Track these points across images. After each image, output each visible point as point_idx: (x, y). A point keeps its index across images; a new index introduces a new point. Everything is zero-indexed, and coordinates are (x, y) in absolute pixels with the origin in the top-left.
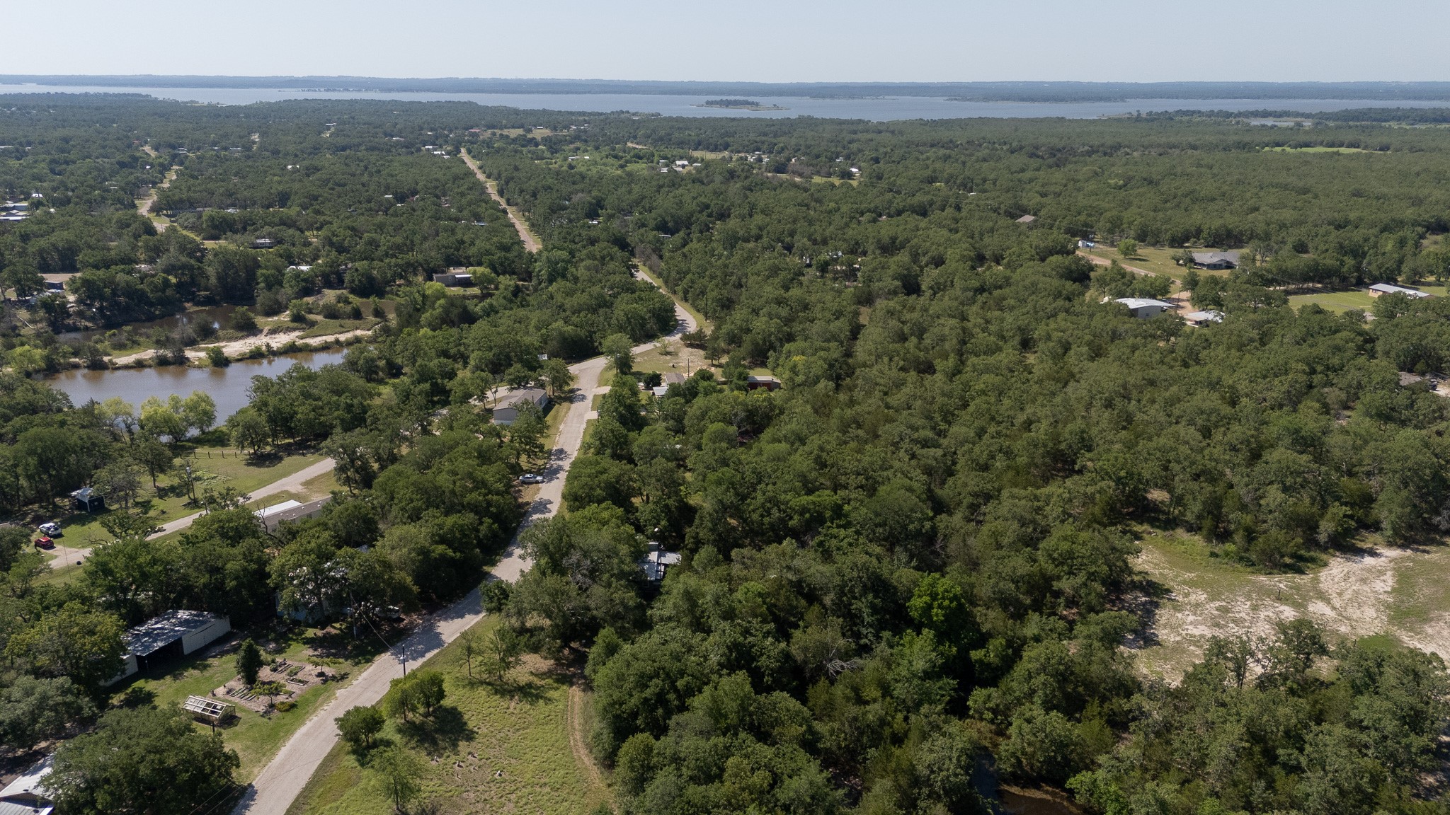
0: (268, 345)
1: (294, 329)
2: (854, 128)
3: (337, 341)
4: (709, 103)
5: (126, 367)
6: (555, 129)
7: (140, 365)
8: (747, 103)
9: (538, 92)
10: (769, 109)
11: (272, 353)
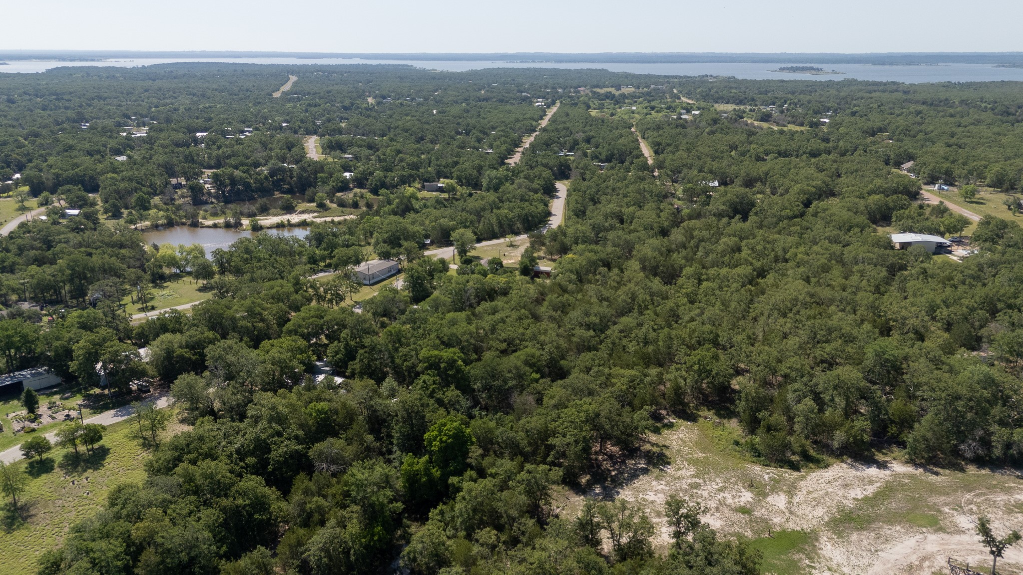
0: (288, 220)
1: (315, 212)
2: (870, 88)
3: (333, 221)
4: (782, 69)
5: (208, 227)
6: (638, 88)
7: (215, 226)
8: (812, 69)
9: (661, 62)
10: (828, 73)
11: (291, 226)
